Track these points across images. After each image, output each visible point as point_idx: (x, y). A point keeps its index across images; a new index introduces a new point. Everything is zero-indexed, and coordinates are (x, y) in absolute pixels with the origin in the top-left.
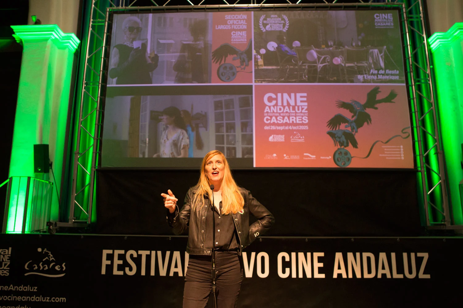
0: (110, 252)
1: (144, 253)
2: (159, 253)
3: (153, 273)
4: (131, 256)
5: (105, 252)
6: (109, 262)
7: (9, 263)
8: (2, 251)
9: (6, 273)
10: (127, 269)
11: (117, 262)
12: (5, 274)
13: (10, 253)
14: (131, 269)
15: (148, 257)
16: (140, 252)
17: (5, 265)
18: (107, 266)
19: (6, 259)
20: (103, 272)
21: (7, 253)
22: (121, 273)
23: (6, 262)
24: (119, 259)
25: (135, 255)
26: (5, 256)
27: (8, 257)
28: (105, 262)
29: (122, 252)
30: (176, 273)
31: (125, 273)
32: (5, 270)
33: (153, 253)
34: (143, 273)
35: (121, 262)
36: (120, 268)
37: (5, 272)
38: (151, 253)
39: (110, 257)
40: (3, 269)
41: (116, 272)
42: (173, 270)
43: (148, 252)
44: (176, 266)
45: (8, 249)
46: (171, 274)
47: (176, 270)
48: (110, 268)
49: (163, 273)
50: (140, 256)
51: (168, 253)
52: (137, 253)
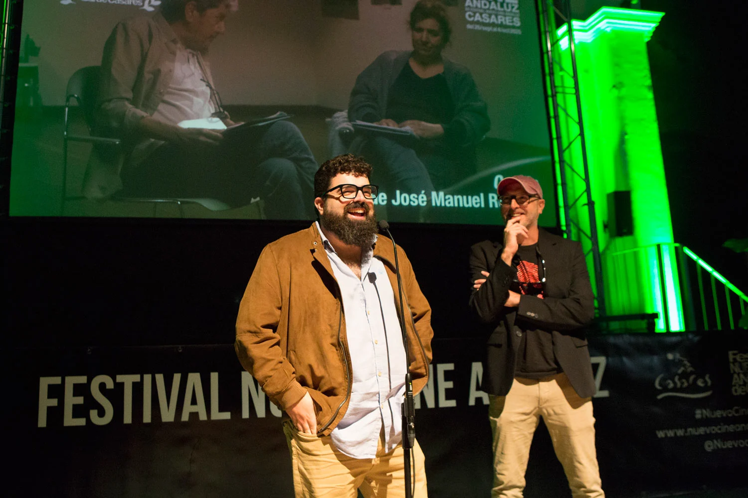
0: (57, 380)
1: (128, 380)
2: (160, 378)
3: (147, 418)
4: (102, 386)
5: (45, 382)
6: (54, 402)
10: (94, 414)
11: (71, 400)
14: (102, 413)
15: (138, 388)
16: (120, 378)
18: (50, 409)
20: (42, 422)
22: (82, 422)
24: (75, 394)
25: (110, 385)
28: (45, 402)
29: (83, 379)
30: (194, 415)
31: (89, 420)
33: (148, 378)
34: (128, 419)
35: (80, 400)
36: (78, 411)
38: (142, 378)
39: (56, 392)
41: (69, 420)
42: (188, 408)
43: (137, 378)
44: (194, 402)
46: (185, 417)
47: (194, 409)
48: (55, 414)
49: (168, 416)
50: (120, 387)
51: (177, 377)
52: (114, 379)
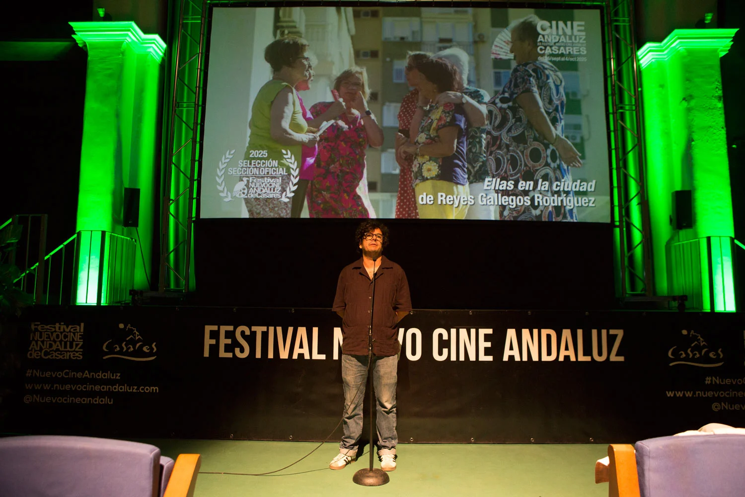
0: (215, 328)
1: (259, 330)
2: (279, 330)
3: (271, 355)
4: (243, 333)
5: (208, 329)
6: (213, 342)
7: (81, 343)
8: (72, 328)
9: (79, 356)
10: (237, 350)
11: (224, 341)
12: (77, 357)
13: (82, 330)
14: (242, 351)
15: (265, 335)
16: (254, 328)
17: (77, 345)
18: (210, 345)
19: (77, 338)
20: (206, 354)
21: (78, 331)
22: (230, 355)
23: (77, 341)
24: (226, 337)
25: (248, 333)
26: (76, 334)
27: (80, 335)
28: (208, 342)
29: (231, 328)
30: (301, 356)
31: (234, 355)
32: (77, 352)
33: (271, 329)
34: (258, 355)
35: (229, 341)
36: (228, 348)
37: (77, 354)
38: (268, 329)
39: (215, 335)
40: (74, 351)
41: (223, 354)
42: (297, 351)
43: (264, 329)
44: (301, 346)
45: (80, 325)
46: (295, 356)
47: (301, 351)
48: (214, 349)
49: (284, 355)
50: (254, 334)
51: (290, 330)
52: (250, 329)
